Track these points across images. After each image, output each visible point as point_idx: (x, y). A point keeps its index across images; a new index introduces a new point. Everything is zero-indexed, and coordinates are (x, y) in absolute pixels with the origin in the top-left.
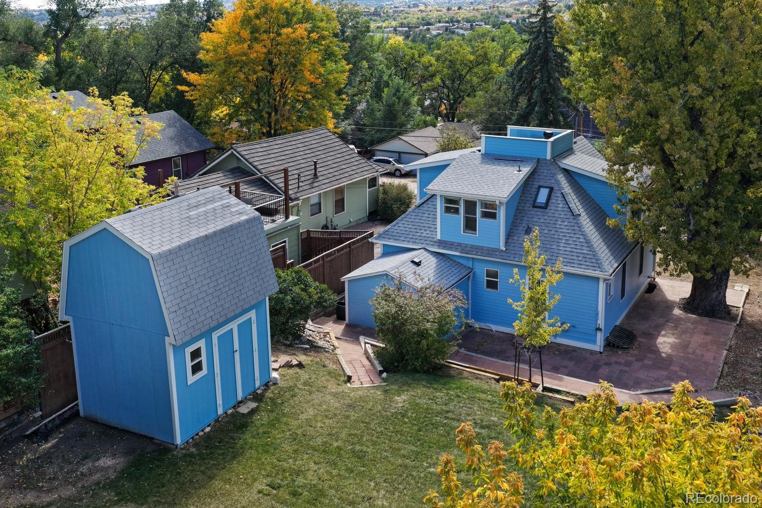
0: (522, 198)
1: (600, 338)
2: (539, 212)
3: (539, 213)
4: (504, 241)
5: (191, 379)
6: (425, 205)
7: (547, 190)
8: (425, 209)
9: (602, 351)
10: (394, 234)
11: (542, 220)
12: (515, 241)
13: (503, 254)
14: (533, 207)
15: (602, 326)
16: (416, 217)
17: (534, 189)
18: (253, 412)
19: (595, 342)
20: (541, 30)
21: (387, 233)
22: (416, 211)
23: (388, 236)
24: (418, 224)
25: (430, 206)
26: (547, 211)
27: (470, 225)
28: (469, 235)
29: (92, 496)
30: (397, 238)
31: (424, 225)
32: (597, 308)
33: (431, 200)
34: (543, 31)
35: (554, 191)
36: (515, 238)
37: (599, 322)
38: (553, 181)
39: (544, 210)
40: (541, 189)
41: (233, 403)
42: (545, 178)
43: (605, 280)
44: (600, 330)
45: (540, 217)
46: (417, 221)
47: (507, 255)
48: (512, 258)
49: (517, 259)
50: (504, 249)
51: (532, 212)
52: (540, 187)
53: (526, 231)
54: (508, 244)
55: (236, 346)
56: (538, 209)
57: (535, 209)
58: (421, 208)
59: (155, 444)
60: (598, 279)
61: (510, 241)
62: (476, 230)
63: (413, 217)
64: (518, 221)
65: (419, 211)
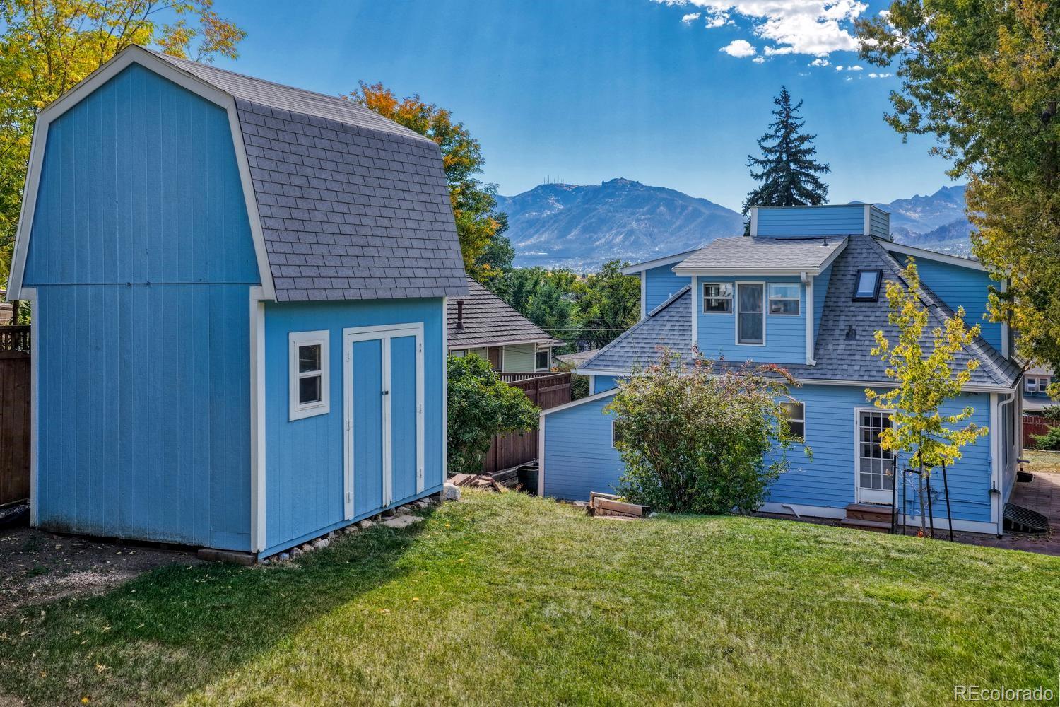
0: (832, 290)
1: (997, 507)
2: (865, 307)
3: (864, 309)
4: (813, 352)
5: (298, 410)
6: (664, 313)
7: (874, 275)
8: (666, 318)
9: (1001, 533)
10: (615, 358)
11: (872, 319)
12: (831, 351)
13: (812, 371)
14: (854, 301)
15: (1000, 488)
16: (651, 332)
17: (849, 277)
18: (414, 529)
19: (987, 518)
20: (782, 159)
21: (601, 358)
22: (650, 322)
23: (605, 363)
24: (656, 341)
25: (672, 314)
26: (879, 304)
27: (751, 330)
28: (750, 346)
29: (45, 623)
30: (620, 364)
31: (666, 341)
32: (989, 453)
33: (674, 305)
34: (784, 159)
35: (884, 276)
36: (830, 346)
37: (994, 478)
38: (881, 263)
39: (872, 304)
40: (863, 275)
41: (372, 507)
42: (866, 260)
43: (1002, 397)
44: (995, 491)
45: (869, 314)
46: (654, 336)
47: (820, 372)
48: (829, 376)
49: (839, 377)
50: (814, 363)
51: (852, 309)
52: (860, 272)
53: (847, 335)
54: (818, 357)
55: (387, 384)
56: (862, 304)
57: (858, 304)
58: (658, 318)
59: (205, 557)
60: (988, 395)
61: (821, 351)
62: (761, 338)
63: (645, 332)
64: (831, 323)
65: (655, 323)
